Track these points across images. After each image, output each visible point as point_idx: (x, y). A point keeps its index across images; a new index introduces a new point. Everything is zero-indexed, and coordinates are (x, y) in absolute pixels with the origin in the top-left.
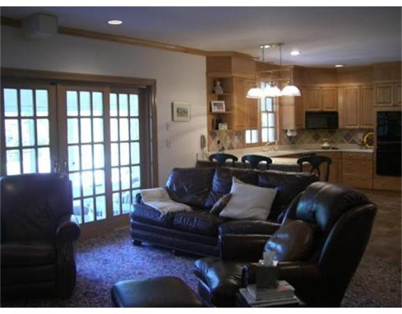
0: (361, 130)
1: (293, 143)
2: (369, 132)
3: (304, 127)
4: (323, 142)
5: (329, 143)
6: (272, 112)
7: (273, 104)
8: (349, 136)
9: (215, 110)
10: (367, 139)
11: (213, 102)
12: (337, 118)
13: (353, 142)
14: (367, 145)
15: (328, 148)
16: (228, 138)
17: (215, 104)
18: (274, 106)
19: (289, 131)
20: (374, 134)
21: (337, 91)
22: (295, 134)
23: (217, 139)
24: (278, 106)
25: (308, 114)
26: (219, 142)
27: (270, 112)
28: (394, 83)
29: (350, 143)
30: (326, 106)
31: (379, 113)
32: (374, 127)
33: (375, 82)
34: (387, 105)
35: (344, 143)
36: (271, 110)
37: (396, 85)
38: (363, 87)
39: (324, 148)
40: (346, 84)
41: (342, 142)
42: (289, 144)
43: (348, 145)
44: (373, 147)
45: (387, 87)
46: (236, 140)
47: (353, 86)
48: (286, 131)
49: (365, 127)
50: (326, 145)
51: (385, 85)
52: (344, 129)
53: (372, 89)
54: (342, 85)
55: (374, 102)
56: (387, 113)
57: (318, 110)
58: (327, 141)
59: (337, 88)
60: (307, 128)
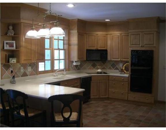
0: (121, 61)
1: (79, 69)
2: (126, 63)
3: (85, 60)
4: (98, 69)
5: (102, 69)
6: (64, 49)
7: (64, 44)
8: (114, 65)
9: (7, 47)
10: (125, 67)
11: (5, 42)
12: (107, 54)
13: (117, 69)
14: (125, 71)
15: (101, 73)
16: (22, 68)
17: (7, 43)
18: (65, 46)
19: (74, 62)
20: (129, 64)
21: (107, 36)
22: (79, 64)
23: (11, 69)
24: (67, 45)
25: (88, 51)
26: (12, 72)
27: (61, 49)
28: (142, 32)
29: (114, 69)
30: (100, 46)
31: (132, 51)
32: (129, 60)
33: (130, 31)
34: (137, 46)
35: (111, 69)
36: (62, 48)
37: (143, 33)
38: (123, 35)
39: (98, 73)
40: (112, 33)
41: (110, 68)
42: (75, 70)
43: (113, 70)
44: (128, 72)
45: (138, 34)
46: (29, 69)
47: (116, 33)
48: (73, 62)
49: (123, 60)
50: (99, 71)
51: (136, 33)
52: (111, 61)
53: (128, 36)
54: (110, 33)
55: (130, 44)
56: (137, 51)
57: (94, 48)
58: (100, 68)
59: (107, 35)
60: (87, 60)
